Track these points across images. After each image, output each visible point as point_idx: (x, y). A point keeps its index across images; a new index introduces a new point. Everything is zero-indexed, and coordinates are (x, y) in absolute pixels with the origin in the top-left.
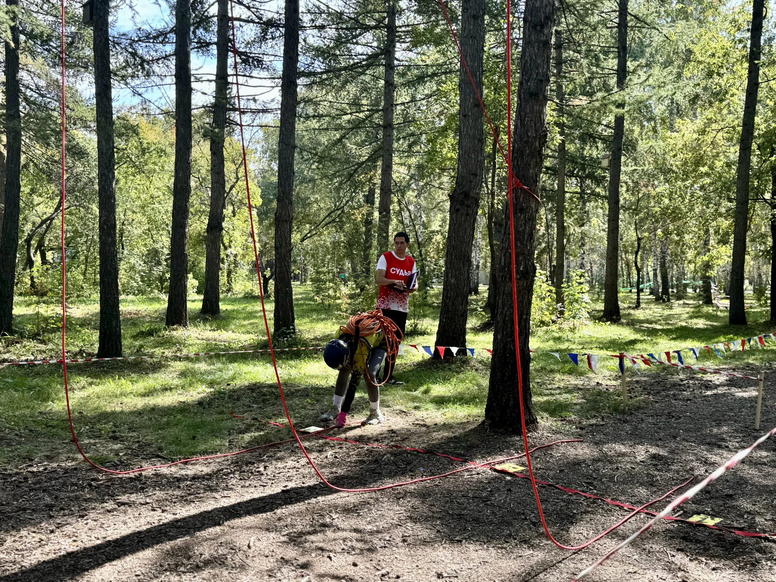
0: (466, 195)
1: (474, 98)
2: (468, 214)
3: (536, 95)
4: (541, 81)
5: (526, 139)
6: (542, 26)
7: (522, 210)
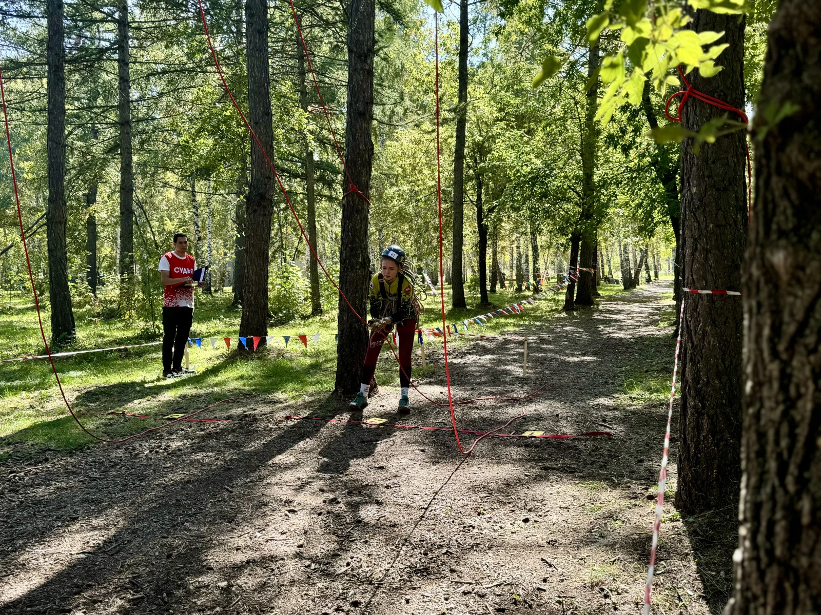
0: (262, 197)
1: (264, 107)
2: (265, 215)
3: (364, 114)
4: (367, 103)
5: (358, 151)
6: (366, 57)
7: (358, 211)
